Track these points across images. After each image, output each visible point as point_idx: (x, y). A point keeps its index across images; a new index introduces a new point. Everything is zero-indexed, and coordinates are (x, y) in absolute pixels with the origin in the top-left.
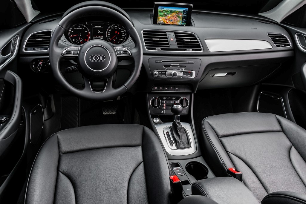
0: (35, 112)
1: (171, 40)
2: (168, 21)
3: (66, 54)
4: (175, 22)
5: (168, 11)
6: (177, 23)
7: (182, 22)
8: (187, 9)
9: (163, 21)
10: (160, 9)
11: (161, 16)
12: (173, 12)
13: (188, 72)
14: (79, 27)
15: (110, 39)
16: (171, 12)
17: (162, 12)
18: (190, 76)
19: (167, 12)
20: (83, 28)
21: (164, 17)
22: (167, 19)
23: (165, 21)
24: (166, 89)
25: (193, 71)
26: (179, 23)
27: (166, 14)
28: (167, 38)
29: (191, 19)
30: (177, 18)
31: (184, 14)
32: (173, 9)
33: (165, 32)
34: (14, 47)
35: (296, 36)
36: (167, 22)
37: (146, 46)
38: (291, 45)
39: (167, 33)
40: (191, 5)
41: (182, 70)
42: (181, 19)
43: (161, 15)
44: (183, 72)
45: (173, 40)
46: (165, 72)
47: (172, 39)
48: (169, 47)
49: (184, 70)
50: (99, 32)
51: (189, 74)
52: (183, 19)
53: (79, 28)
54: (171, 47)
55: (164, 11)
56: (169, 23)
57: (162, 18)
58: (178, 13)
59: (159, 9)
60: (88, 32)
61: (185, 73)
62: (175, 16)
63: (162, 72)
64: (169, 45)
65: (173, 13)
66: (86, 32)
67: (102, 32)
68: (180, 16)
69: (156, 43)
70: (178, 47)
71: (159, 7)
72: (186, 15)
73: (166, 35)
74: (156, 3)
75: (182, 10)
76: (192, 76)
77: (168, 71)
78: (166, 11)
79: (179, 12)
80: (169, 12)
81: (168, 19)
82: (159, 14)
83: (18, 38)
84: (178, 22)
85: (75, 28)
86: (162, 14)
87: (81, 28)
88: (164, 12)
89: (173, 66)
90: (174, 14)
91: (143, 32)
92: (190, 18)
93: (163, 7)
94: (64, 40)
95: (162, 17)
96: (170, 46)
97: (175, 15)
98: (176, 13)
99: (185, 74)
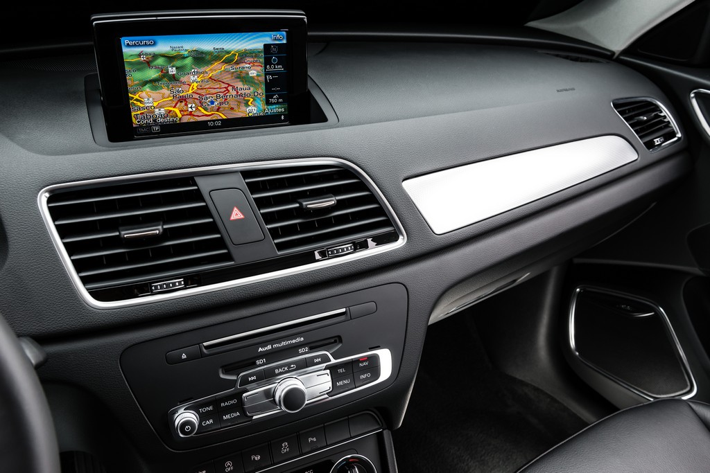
1: (233, 217)
2: (191, 107)
4: (233, 104)
5: (184, 58)
6: (243, 108)
7: (268, 103)
8: (280, 37)
9: (163, 111)
10: (131, 50)
11: (147, 88)
12: (208, 57)
13: (358, 361)
16: (200, 58)
17: (148, 64)
18: (369, 375)
19: (178, 63)
21: (166, 92)
22: (183, 99)
23: (177, 111)
24: (258, 458)
25: (378, 347)
26: (253, 109)
27: (172, 71)
28: (204, 212)
29: (310, 84)
30: (240, 85)
31: (268, 62)
32: (208, 44)
33: (189, 180)
35: (694, 102)
36: (191, 114)
37: (85, 281)
38: (679, 135)
39: (204, 185)
40: (298, 14)
41: (326, 359)
42: (261, 90)
43: (145, 83)
44: (333, 369)
45: (240, 216)
46: (238, 395)
47: (236, 215)
48: (228, 257)
49: (333, 361)
51: (364, 370)
52: (269, 86)
54: (242, 257)
55: (155, 56)
56: (203, 115)
57: (155, 94)
58: (237, 63)
59: (125, 50)
61: (341, 371)
62: (227, 78)
63: (216, 402)
64: (224, 246)
65: (209, 62)
68: (253, 73)
69: (144, 250)
70: (281, 246)
71: (125, 41)
72: (280, 68)
73: (197, 196)
74: (99, 19)
75: (255, 42)
76: (376, 374)
77: (248, 387)
78: (170, 58)
79: (244, 55)
80: (188, 61)
81: (191, 97)
82: (133, 77)
84: (247, 105)
86: (152, 74)
88: (160, 61)
89: (271, 356)
90: (216, 69)
91: (49, 201)
92: (305, 77)
93: (145, 39)
95: (155, 88)
96: (235, 251)
97: (226, 71)
98: (228, 61)
99: (342, 377)
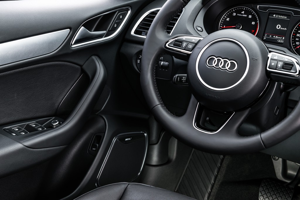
0: (126, 140)
3: (172, 45)
14: (243, 12)
15: (298, 45)
20: (250, 16)
34: (115, 23)
50: (279, 27)
53: (242, 14)
60: (256, 24)
66: (253, 23)
67: (286, 29)
83: (129, 12)
85: (235, 14)
87: (246, 16)
94: (199, 29)
